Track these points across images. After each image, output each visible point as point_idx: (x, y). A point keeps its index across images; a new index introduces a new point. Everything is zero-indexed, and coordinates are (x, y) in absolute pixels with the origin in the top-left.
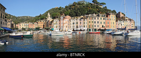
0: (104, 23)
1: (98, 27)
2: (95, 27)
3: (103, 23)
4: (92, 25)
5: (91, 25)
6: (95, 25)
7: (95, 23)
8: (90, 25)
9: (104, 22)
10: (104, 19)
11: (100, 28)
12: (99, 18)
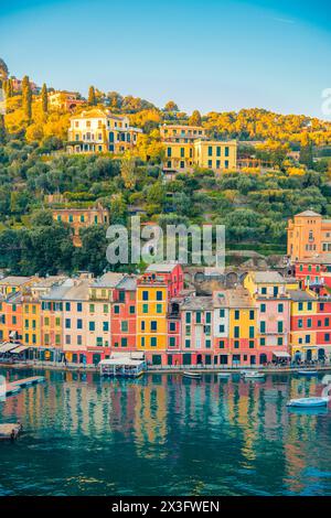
0: (106, 328)
1: (80, 343)
2: (68, 342)
3: (99, 326)
4: (57, 336)
5: (52, 333)
6: (68, 337)
7: (68, 326)
8: (47, 335)
9: (106, 324)
10: (106, 306)
11: (88, 348)
12: (83, 304)
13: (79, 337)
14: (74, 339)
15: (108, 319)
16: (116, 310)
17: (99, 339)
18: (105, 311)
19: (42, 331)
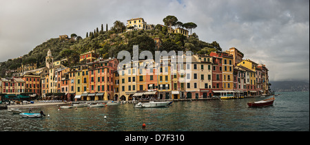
3: (206, 78)
4: (182, 84)
5: (178, 82)
6: (188, 84)
9: (209, 76)
10: (209, 66)
11: (201, 90)
12: (197, 65)
13: (195, 84)
14: (192, 85)
15: (210, 73)
16: (214, 68)
17: (206, 85)
18: (209, 69)
19: (172, 82)
